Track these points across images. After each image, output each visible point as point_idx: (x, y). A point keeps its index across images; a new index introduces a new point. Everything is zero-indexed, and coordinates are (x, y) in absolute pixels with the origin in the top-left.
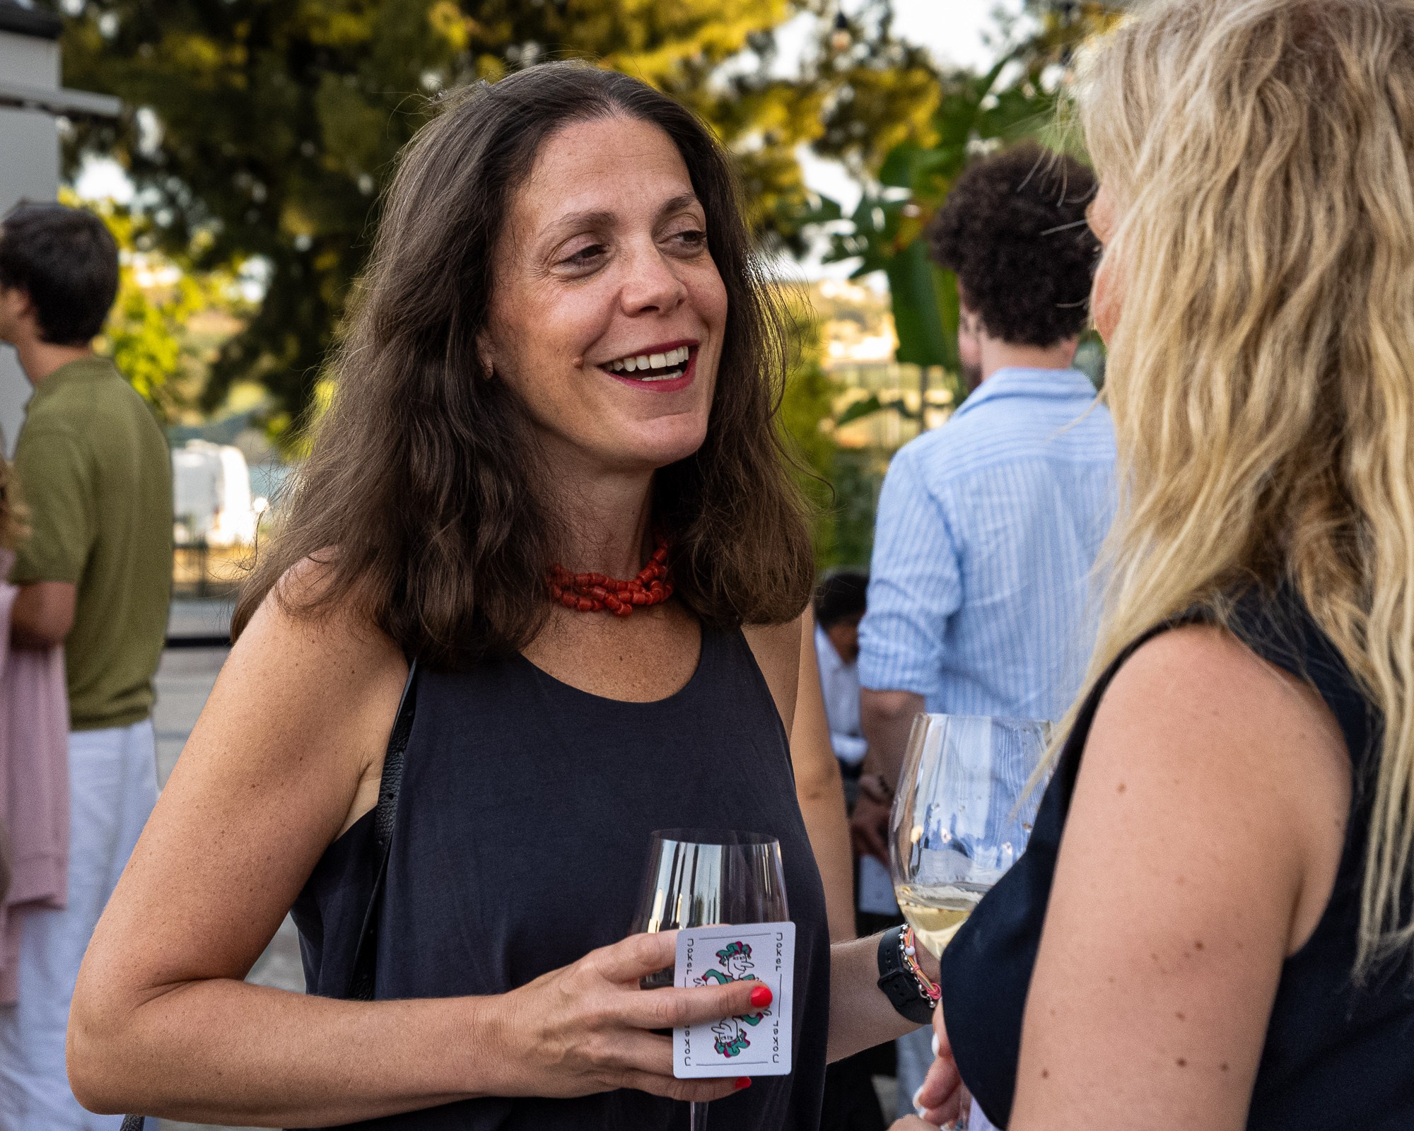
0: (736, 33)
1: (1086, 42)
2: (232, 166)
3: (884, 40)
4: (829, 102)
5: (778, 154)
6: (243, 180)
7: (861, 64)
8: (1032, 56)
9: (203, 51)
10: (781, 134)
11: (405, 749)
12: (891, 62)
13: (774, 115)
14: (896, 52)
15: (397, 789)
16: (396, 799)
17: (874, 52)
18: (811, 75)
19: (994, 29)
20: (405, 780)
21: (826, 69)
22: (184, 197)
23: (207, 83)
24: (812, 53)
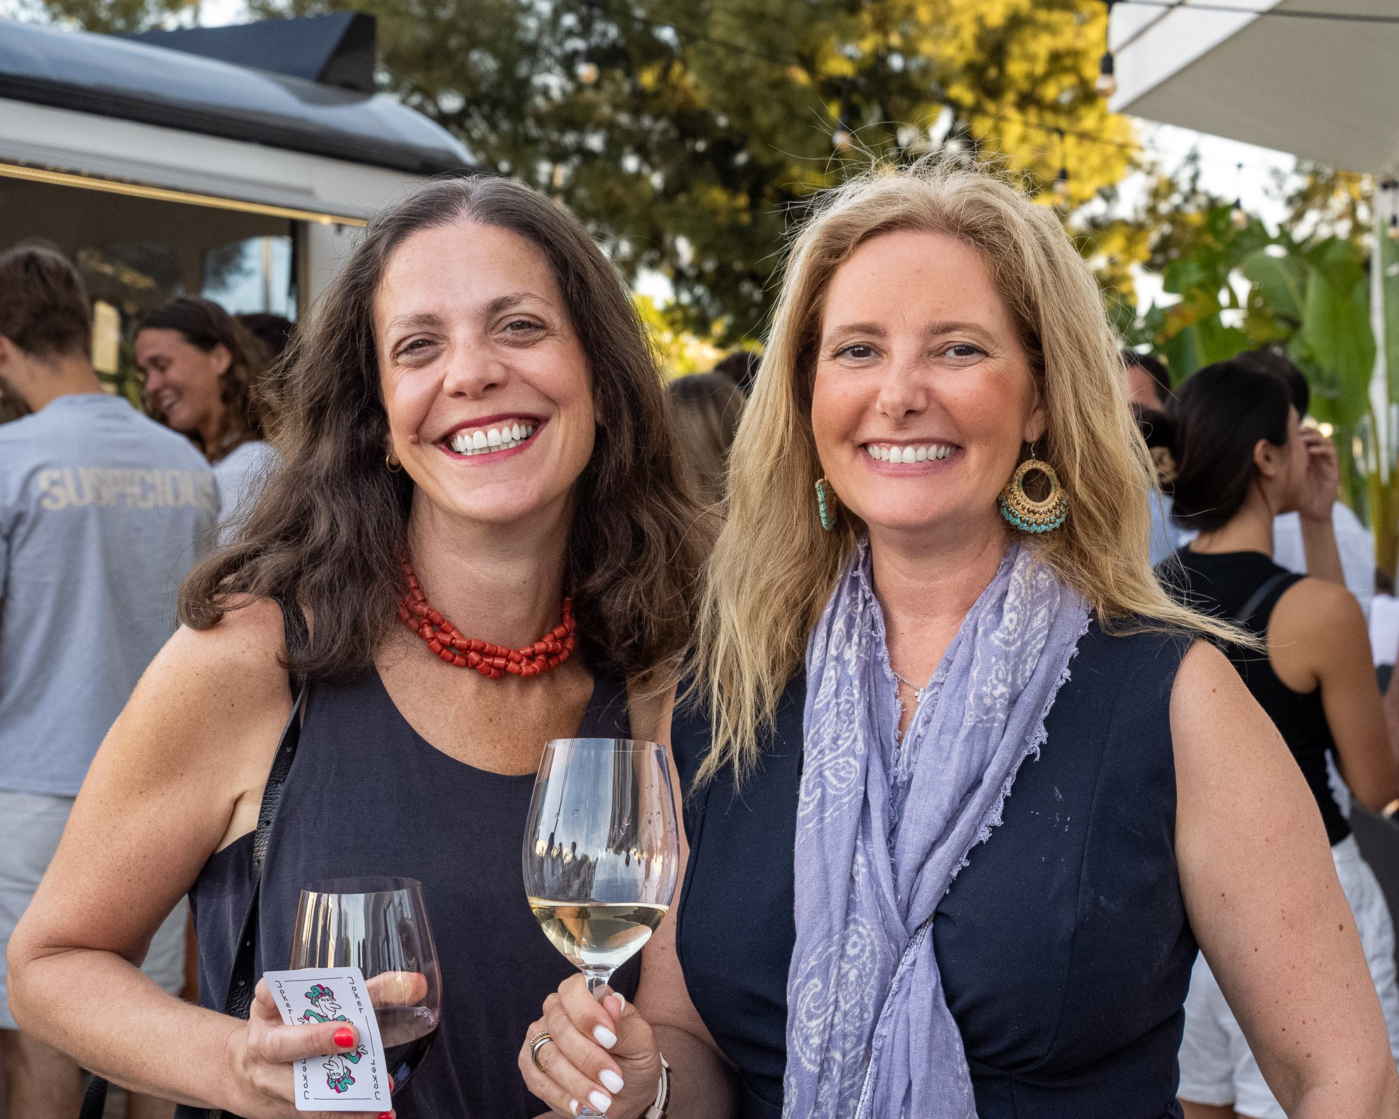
0: (1088, 189)
1: (1336, 194)
2: (739, 278)
3: (1194, 191)
4: (1154, 237)
5: (1118, 272)
6: (746, 287)
7: (1177, 209)
8: (1299, 204)
9: (718, 196)
10: (1119, 257)
11: (284, 781)
12: (1199, 207)
13: (1116, 244)
14: (1202, 200)
15: (272, 817)
16: (271, 827)
17: (1186, 200)
18: (1143, 216)
19: (1271, 183)
20: (281, 811)
21: (1152, 210)
22: (706, 300)
23: (722, 219)
24: (1143, 200)
